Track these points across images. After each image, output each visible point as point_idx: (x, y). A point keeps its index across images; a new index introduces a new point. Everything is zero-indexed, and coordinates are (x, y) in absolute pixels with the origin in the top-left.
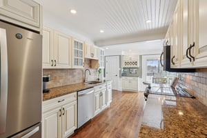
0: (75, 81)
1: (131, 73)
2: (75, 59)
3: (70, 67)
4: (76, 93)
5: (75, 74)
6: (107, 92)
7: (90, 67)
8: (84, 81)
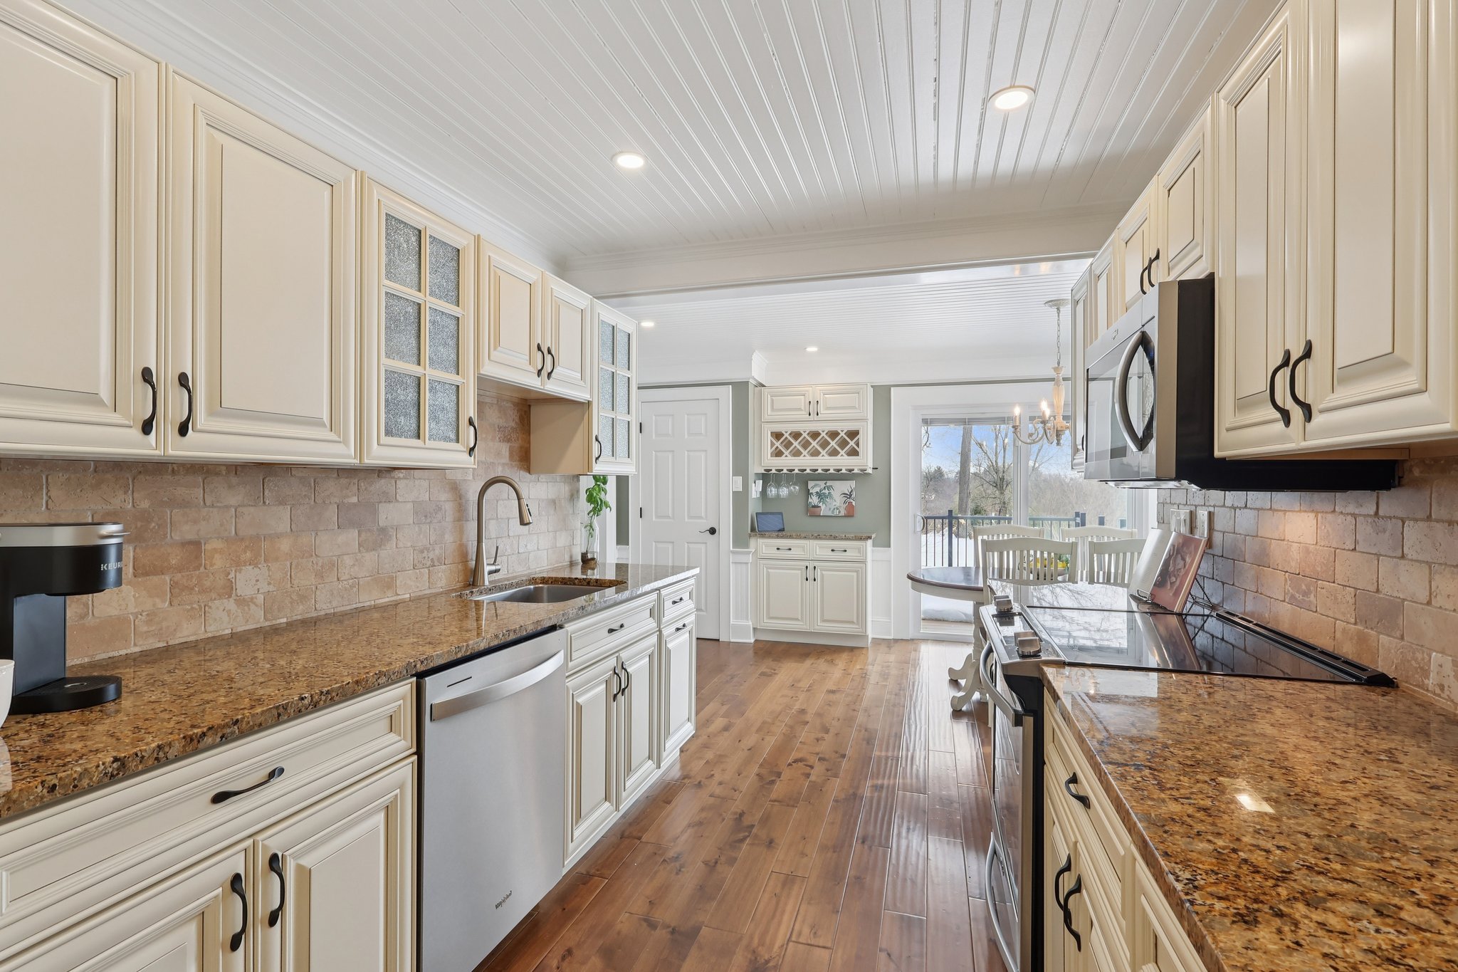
0: (389, 584)
1: (812, 511)
2: (393, 380)
3: (342, 453)
4: (405, 689)
5: (388, 514)
6: (660, 658)
7: (524, 459)
8: (472, 578)
